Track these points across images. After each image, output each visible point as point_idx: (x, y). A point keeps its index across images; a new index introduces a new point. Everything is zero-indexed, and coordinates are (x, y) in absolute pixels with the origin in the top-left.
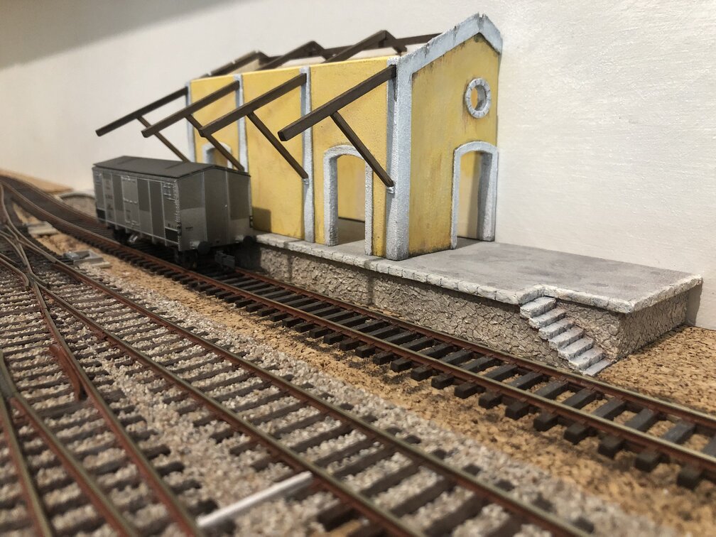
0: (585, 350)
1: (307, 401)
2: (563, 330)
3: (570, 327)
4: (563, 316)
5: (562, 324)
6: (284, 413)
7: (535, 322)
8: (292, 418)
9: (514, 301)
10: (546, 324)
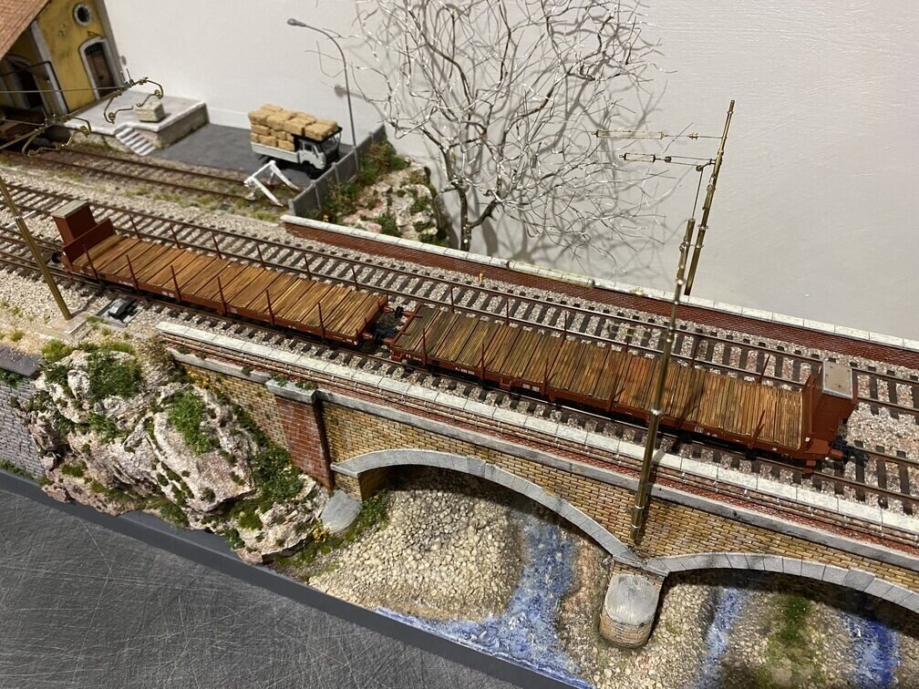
0: (147, 148)
1: (30, 191)
2: (138, 141)
3: (141, 139)
4: (138, 135)
5: (137, 139)
6: (22, 197)
7: (123, 141)
8: (26, 198)
9: (112, 133)
10: (128, 141)
